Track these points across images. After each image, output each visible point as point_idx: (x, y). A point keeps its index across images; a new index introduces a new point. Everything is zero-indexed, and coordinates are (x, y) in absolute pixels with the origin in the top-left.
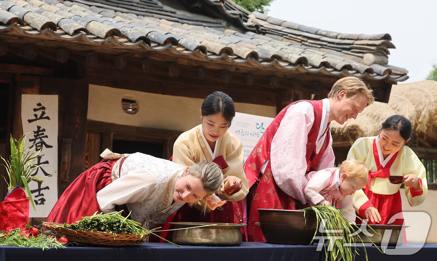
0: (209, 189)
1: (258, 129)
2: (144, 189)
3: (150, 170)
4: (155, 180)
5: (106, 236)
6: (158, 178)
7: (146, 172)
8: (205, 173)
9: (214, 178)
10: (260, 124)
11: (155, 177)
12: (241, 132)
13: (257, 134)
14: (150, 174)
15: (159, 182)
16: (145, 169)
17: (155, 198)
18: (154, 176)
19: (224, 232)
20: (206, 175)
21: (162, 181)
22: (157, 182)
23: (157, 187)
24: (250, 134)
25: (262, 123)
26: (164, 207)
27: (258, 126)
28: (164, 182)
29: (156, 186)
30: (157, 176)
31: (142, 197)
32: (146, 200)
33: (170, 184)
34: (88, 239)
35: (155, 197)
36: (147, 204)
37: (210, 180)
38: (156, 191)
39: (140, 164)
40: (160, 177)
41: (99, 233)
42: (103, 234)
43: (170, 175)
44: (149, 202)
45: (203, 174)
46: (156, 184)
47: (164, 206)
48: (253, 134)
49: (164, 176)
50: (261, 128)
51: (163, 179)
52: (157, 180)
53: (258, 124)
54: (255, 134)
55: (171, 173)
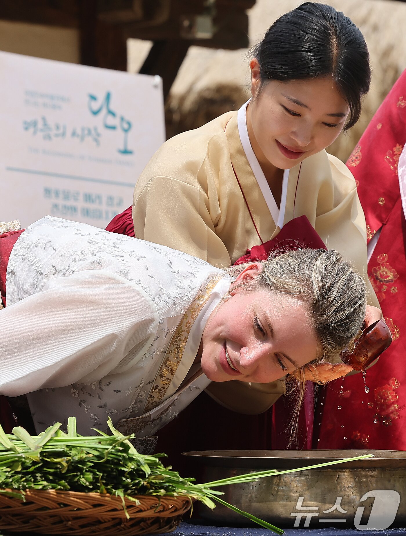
0: (333, 337)
1: (95, 113)
2: (113, 337)
3: (125, 275)
4: (149, 308)
5: (95, 506)
6: (157, 299)
7: (113, 280)
8: (323, 286)
9: (349, 303)
10: (101, 98)
11: (148, 298)
12: (40, 125)
13: (93, 132)
14: (130, 288)
15: (160, 315)
16: (108, 272)
17: (142, 368)
18: (143, 292)
19: (389, 481)
20: (325, 290)
21: (169, 311)
22: (156, 315)
23: (155, 332)
24: (69, 133)
25: (108, 97)
26: (156, 399)
27: (95, 106)
28: (173, 313)
29: (152, 328)
30: (152, 293)
31: (102, 365)
32: (112, 376)
33: (185, 322)
34: (33, 517)
35: (142, 364)
36: (108, 390)
37: (339, 309)
38: (147, 346)
39: (81, 256)
40: (164, 297)
41: (74, 496)
42: (87, 499)
43: (188, 288)
44: (116, 384)
45: (315, 287)
46: (152, 320)
47: (155, 394)
48: (79, 131)
49: (173, 292)
50: (104, 111)
51: (170, 302)
52: (155, 307)
53: (93, 98)
54: (86, 132)
55: (191, 282)
